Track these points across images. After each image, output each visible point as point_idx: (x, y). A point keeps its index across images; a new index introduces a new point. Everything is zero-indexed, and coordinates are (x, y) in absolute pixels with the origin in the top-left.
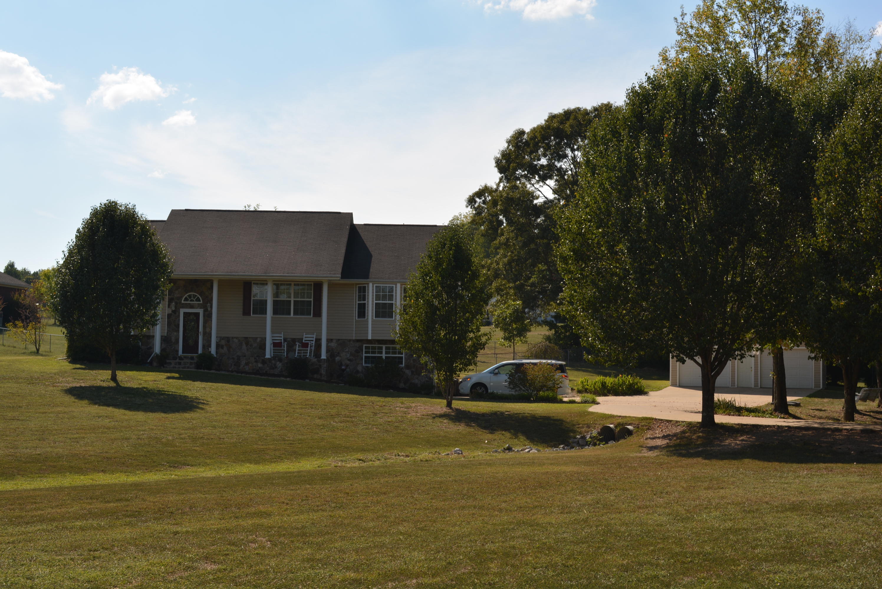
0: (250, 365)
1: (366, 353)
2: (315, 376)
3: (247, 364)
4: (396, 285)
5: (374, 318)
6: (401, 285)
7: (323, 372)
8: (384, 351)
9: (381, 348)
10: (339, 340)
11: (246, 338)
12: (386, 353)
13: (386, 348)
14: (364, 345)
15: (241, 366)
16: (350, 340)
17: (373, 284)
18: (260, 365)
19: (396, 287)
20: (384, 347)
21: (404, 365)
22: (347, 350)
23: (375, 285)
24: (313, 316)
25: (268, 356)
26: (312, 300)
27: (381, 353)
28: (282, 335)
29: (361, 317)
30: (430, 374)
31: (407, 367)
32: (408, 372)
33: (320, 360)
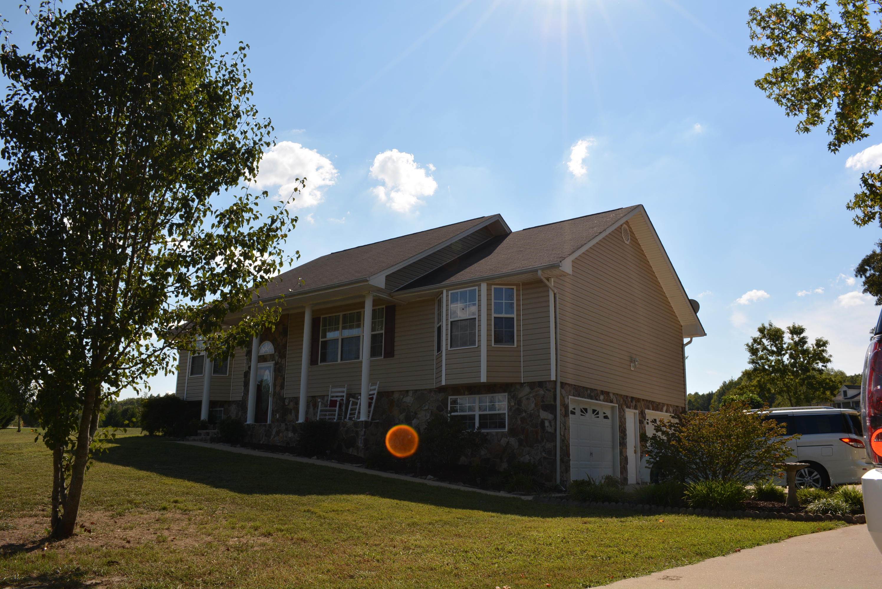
0: (281, 435)
1: (454, 410)
3: (278, 433)
4: (479, 286)
5: (449, 349)
6: (489, 285)
7: (360, 444)
8: (477, 405)
9: (473, 400)
10: (416, 391)
11: (315, 397)
12: (482, 408)
13: (481, 400)
14: (450, 397)
15: (272, 437)
16: (430, 390)
17: (447, 291)
18: (290, 435)
19: (479, 291)
20: (477, 397)
21: (506, 430)
22: (426, 408)
23: (450, 292)
24: (384, 357)
25: (301, 420)
26: (383, 332)
27: (473, 409)
28: (345, 389)
29: (439, 349)
30: (549, 445)
31: (512, 432)
32: (513, 441)
33: (356, 424)
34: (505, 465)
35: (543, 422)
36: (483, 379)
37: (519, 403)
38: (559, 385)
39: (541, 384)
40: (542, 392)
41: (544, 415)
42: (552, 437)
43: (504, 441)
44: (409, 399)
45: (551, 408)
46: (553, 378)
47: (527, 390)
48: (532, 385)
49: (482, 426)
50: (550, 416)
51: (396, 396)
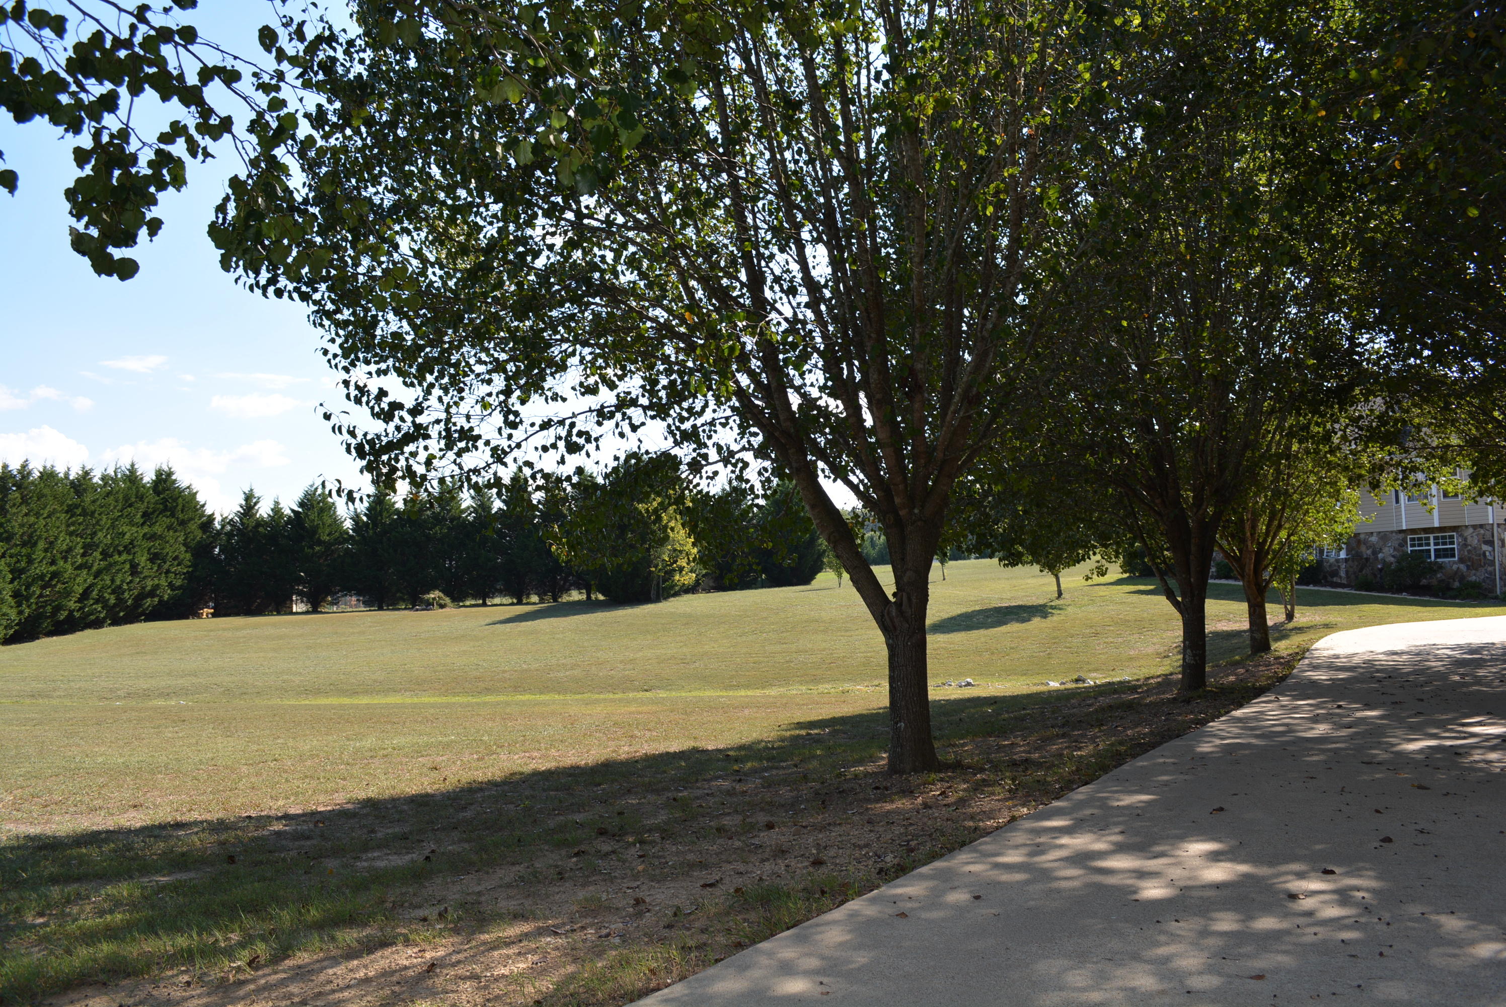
1: (1412, 546)
2: (1335, 579)
7: (1342, 574)
8: (1432, 541)
9: (1428, 538)
10: (1380, 532)
12: (1435, 544)
13: (1435, 538)
14: (1409, 537)
16: (1392, 532)
20: (1431, 536)
21: (1457, 559)
22: (1390, 544)
27: (1428, 544)
29: (1397, 501)
30: (1490, 569)
31: (1461, 560)
32: (1463, 567)
33: (1338, 561)
34: (1456, 584)
35: (1484, 553)
36: (1436, 525)
37: (1466, 539)
38: (1495, 527)
39: (1481, 526)
40: (1482, 531)
41: (1485, 547)
42: (1492, 563)
43: (1455, 567)
44: (1374, 539)
45: (1491, 543)
46: (1491, 522)
47: (1471, 530)
48: (1475, 527)
49: (1436, 556)
50: (1490, 549)
51: (1362, 536)
